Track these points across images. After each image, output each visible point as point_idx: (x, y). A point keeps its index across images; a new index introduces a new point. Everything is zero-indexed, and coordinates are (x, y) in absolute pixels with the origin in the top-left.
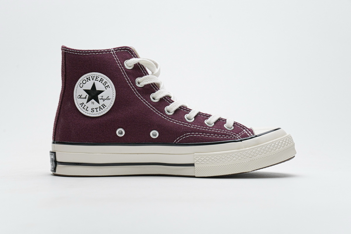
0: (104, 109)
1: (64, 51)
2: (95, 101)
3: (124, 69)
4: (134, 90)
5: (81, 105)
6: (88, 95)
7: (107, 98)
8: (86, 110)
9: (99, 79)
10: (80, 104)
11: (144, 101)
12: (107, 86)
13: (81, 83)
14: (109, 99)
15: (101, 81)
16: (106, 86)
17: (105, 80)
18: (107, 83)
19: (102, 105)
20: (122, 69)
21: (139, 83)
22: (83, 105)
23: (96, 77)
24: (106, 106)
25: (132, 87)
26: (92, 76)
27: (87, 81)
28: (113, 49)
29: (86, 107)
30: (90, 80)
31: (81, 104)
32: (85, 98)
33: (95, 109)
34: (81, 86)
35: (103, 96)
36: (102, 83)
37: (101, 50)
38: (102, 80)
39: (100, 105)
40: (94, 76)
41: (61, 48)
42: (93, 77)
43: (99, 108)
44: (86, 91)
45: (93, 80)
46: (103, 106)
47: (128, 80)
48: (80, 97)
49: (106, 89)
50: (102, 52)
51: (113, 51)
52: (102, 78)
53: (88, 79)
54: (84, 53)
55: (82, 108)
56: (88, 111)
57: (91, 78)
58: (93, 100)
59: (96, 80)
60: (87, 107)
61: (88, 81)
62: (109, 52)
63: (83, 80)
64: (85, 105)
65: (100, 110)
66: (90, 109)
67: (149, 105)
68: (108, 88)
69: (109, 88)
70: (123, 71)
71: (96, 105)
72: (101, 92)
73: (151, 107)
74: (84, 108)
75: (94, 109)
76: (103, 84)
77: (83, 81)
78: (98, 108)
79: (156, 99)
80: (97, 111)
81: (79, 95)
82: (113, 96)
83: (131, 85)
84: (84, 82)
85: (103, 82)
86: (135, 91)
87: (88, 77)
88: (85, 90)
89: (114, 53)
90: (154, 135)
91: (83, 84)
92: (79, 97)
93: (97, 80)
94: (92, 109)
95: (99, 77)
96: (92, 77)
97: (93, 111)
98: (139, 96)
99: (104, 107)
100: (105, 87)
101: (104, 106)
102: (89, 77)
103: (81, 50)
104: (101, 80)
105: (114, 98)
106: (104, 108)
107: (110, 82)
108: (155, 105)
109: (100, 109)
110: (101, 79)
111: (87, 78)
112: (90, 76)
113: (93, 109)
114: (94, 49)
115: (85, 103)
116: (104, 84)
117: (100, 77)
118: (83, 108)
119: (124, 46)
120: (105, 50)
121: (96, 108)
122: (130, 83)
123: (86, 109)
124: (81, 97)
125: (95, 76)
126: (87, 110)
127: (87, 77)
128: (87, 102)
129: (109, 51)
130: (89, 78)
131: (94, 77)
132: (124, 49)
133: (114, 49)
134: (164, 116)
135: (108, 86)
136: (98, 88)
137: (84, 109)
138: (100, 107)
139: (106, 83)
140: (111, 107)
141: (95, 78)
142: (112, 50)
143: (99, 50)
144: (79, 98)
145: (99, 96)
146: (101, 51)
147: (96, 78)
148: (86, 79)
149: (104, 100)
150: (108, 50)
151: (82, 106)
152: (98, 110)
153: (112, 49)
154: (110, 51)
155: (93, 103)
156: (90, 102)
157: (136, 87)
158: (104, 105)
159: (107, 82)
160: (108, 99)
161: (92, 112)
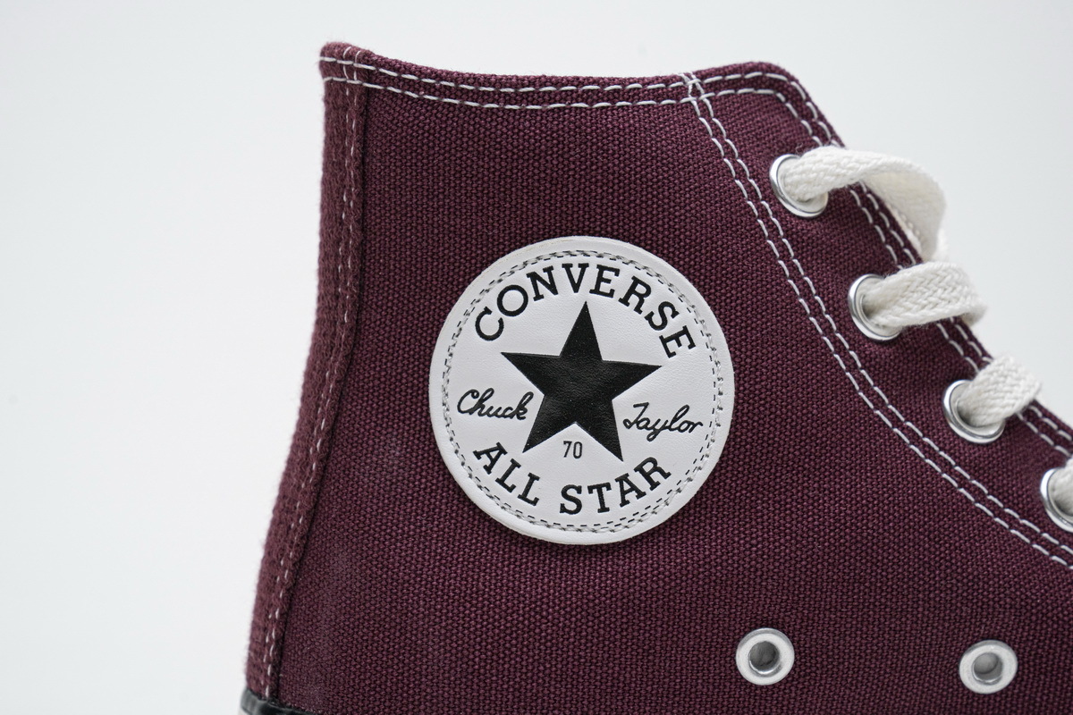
0: (652, 496)
1: (356, 82)
2: (592, 434)
3: (775, 214)
4: (847, 358)
5: (485, 460)
6: (539, 396)
7: (675, 419)
8: (523, 497)
9: (621, 284)
10: (478, 455)
11: (915, 439)
12: (676, 337)
13: (487, 311)
14: (692, 426)
15: (634, 300)
16: (666, 332)
17: (659, 293)
18: (675, 314)
19: (639, 469)
20: (764, 214)
21: (869, 312)
22: (503, 464)
23: (602, 268)
24: (666, 475)
25: (835, 341)
26: (568, 259)
27: (531, 294)
28: (696, 80)
29: (519, 479)
30: (553, 288)
31: (487, 452)
32: (520, 412)
33: (590, 489)
34: (489, 325)
35: (646, 405)
36: (638, 309)
37: (623, 82)
38: (640, 289)
39: (627, 466)
40: (583, 260)
41: (318, 58)
42: (576, 271)
43: (616, 486)
44: (526, 363)
45: (576, 287)
46: (647, 476)
47: (807, 294)
48: (480, 403)
49: (670, 355)
50: (634, 95)
51: (696, 93)
52: (642, 275)
53: (543, 282)
54: (509, 99)
55: (490, 480)
56: (535, 502)
57: (560, 277)
58: (575, 431)
59: (596, 291)
60: (533, 478)
61: (538, 297)
62: (678, 100)
63: (500, 287)
64: (515, 465)
65: (624, 503)
66: (548, 492)
67: (948, 468)
68: (683, 351)
69: (692, 345)
70: (771, 226)
71: (597, 463)
72: (634, 373)
73: (963, 482)
74: (508, 482)
75: (579, 490)
76: (649, 318)
77: (501, 295)
78: (608, 486)
79: (981, 419)
80: (603, 509)
81: (473, 393)
82: (715, 404)
83: (828, 330)
84: (512, 301)
85: (651, 304)
86: (852, 367)
87: (538, 269)
88: (522, 362)
89: (702, 104)
90: (983, 673)
91: (506, 319)
92: (470, 402)
93: (604, 287)
94: (564, 494)
95: (617, 272)
96: (567, 267)
97: (571, 506)
98: (879, 404)
99: (656, 476)
100: (664, 341)
101: (651, 470)
102: (549, 270)
103: (487, 80)
104: (632, 291)
105: (726, 417)
106: (654, 485)
107: (695, 310)
108: (980, 460)
109: (623, 493)
110: (636, 281)
111: (534, 277)
112: (557, 263)
113: (572, 492)
114: (583, 74)
115: (515, 450)
116: (657, 320)
117: (627, 273)
118: (501, 481)
119: (756, 59)
120: (652, 81)
121: (599, 488)
122: (816, 312)
123: (520, 490)
124: (487, 404)
125: (593, 262)
126: (531, 496)
127: (530, 269)
128: (532, 443)
129: (669, 87)
130: (545, 276)
131: (584, 267)
132: (755, 83)
133: (702, 75)
134: (1047, 545)
135: (685, 331)
136: (612, 349)
137: (510, 489)
138: (623, 479)
139: (668, 311)
140: (701, 478)
141: (592, 274)
142: (690, 84)
143: (612, 81)
144: (471, 412)
145: (623, 405)
146: (622, 90)
147: (600, 279)
148: (527, 285)
149: (656, 433)
150: (667, 81)
151: (488, 469)
152: (612, 496)
153: (688, 75)
154: (681, 92)
155: (575, 450)
156: (555, 441)
157: (858, 340)
158: (656, 469)
159: (679, 306)
160: (682, 422)
161: (563, 509)
